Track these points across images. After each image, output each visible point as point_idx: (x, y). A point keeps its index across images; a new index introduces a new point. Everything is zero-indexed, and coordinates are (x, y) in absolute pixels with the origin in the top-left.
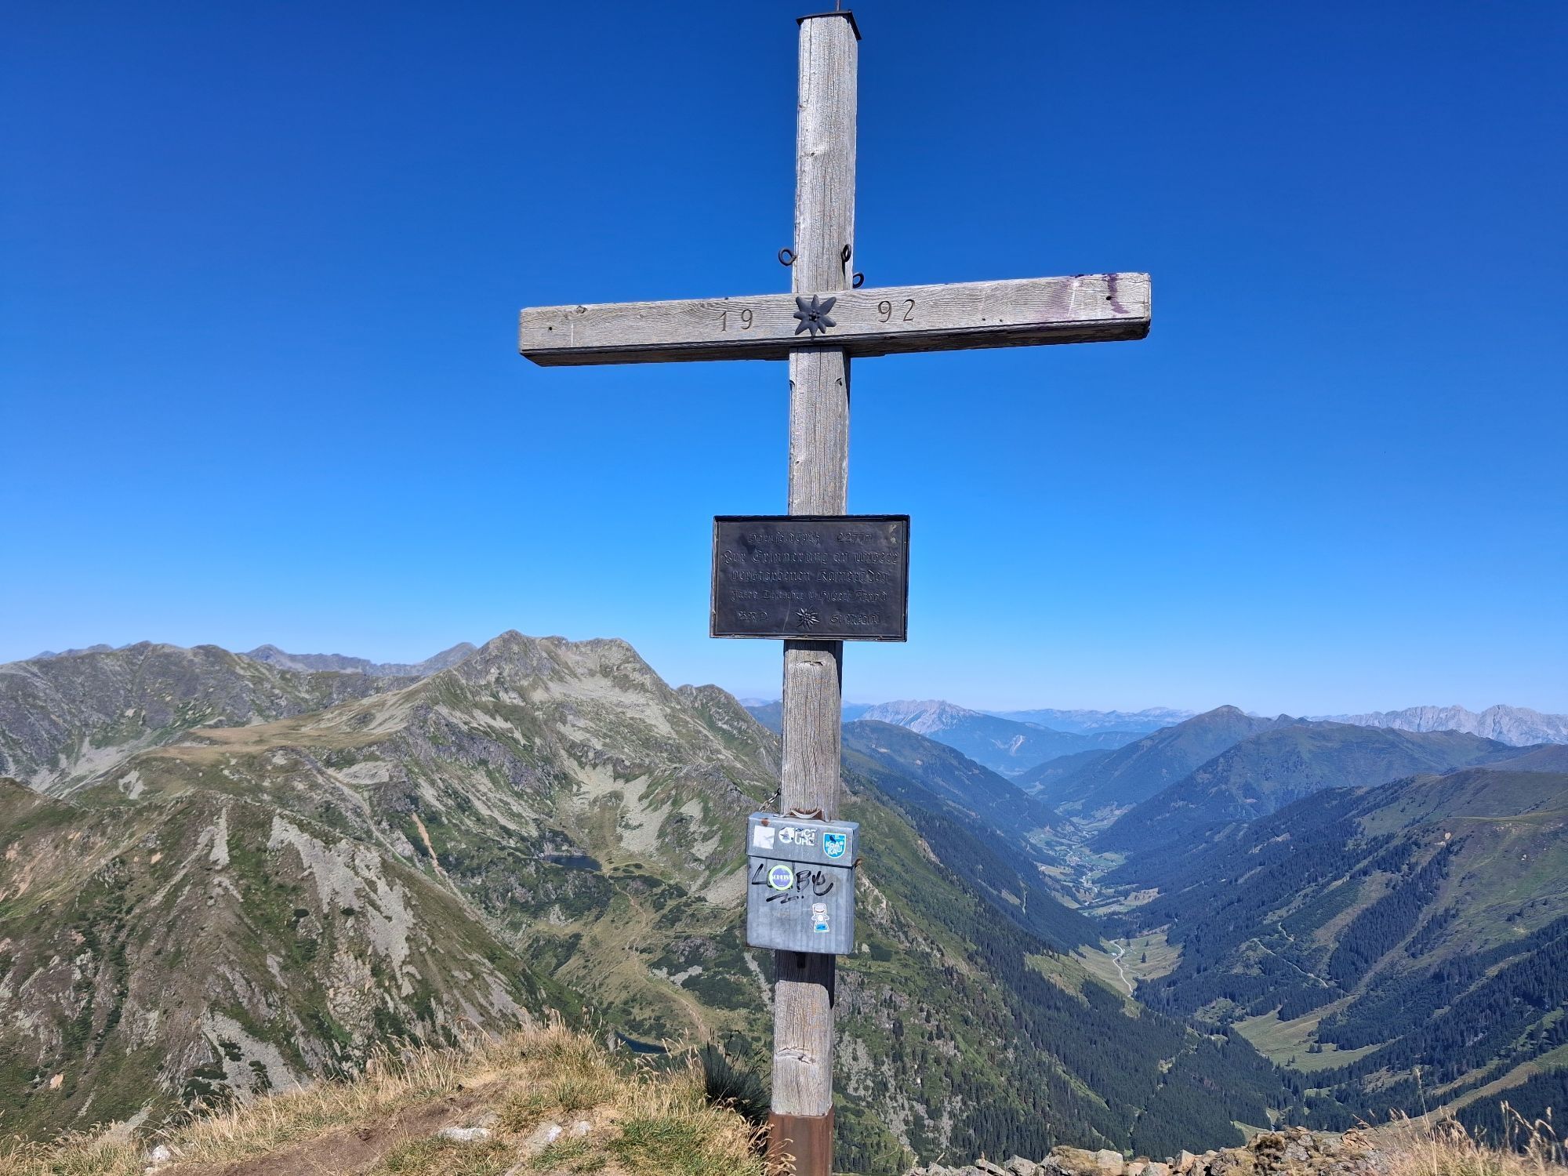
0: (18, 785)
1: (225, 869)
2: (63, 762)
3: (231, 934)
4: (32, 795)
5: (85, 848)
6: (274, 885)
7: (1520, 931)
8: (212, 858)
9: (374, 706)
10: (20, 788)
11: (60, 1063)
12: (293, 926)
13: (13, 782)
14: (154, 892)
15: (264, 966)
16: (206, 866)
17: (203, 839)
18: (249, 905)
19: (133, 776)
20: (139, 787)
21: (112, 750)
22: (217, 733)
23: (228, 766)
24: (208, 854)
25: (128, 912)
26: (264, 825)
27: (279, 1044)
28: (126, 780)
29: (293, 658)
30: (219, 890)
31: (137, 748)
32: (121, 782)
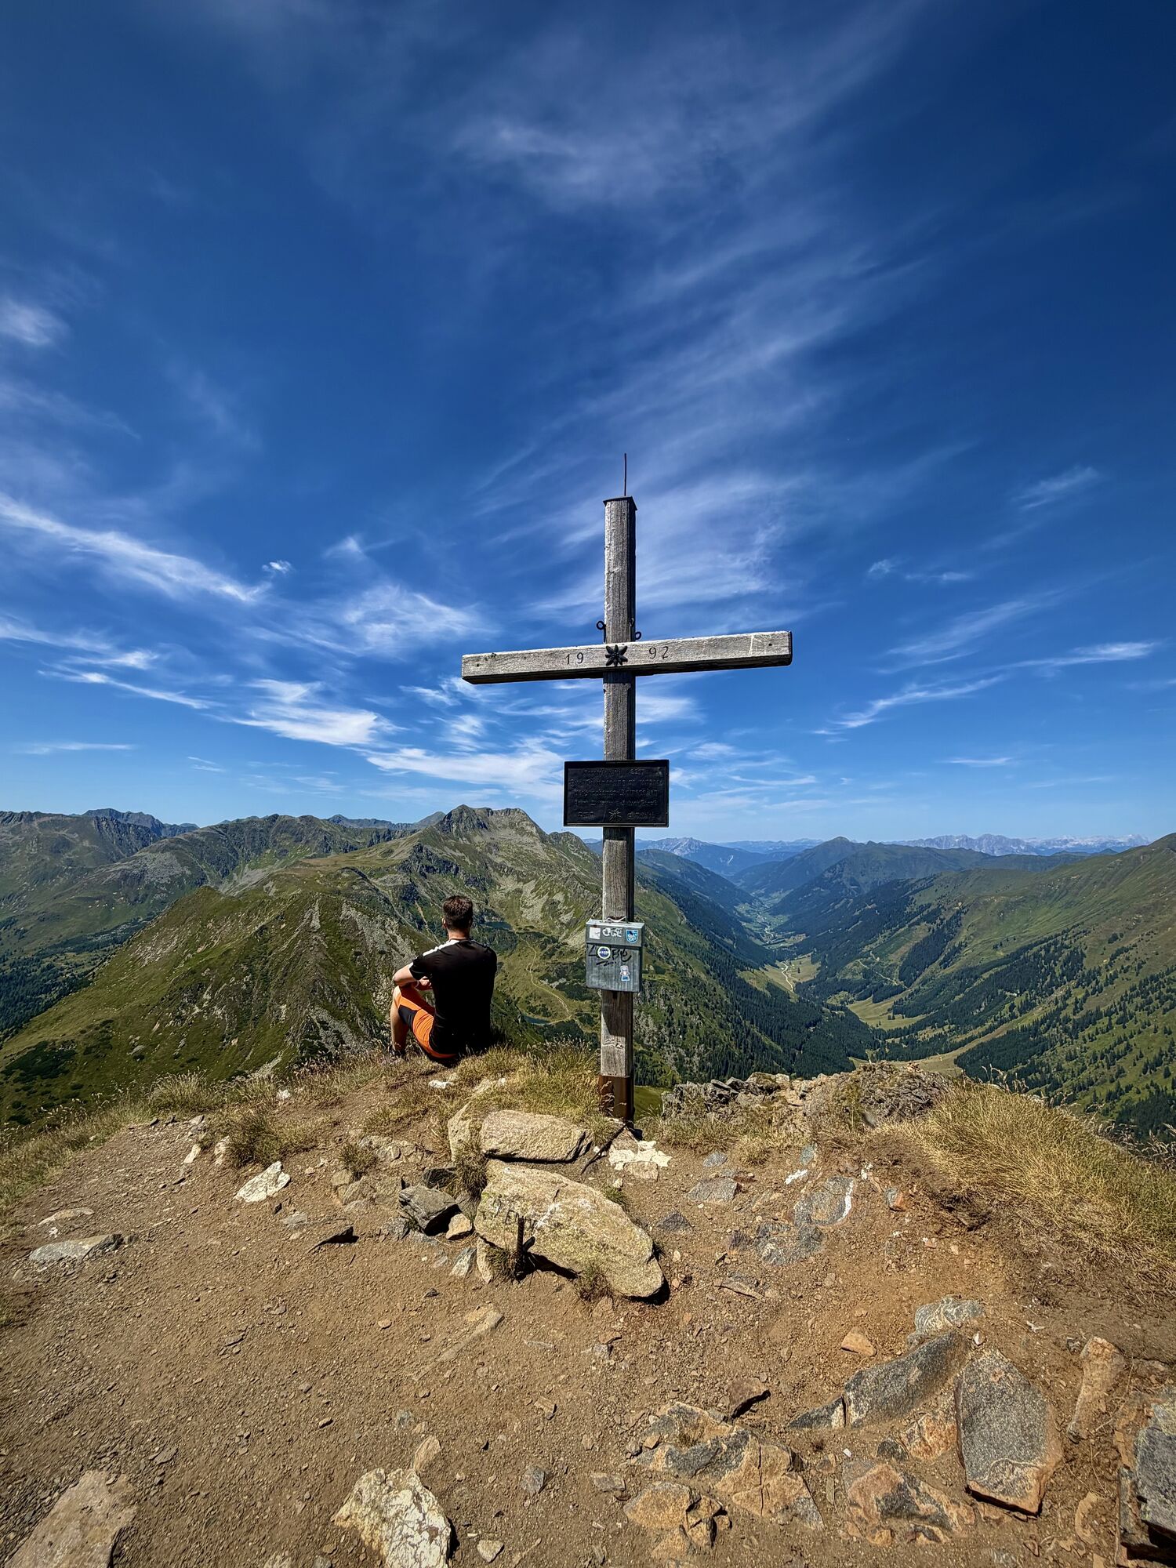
0: (212, 889)
1: (318, 931)
2: (235, 878)
3: (322, 965)
4: (220, 895)
5: (247, 922)
6: (344, 939)
7: (1001, 954)
8: (312, 925)
9: (393, 845)
10: (214, 891)
11: (237, 1032)
12: (353, 960)
13: (209, 888)
14: (283, 943)
15: (339, 980)
16: (308, 930)
17: (307, 916)
18: (331, 951)
19: (270, 884)
20: (274, 890)
21: (260, 870)
22: (312, 862)
23: (319, 878)
24: (309, 924)
25: (270, 954)
26: (338, 909)
27: (348, 1021)
28: (267, 886)
29: (352, 821)
30: (315, 942)
31: (272, 869)
32: (265, 887)
